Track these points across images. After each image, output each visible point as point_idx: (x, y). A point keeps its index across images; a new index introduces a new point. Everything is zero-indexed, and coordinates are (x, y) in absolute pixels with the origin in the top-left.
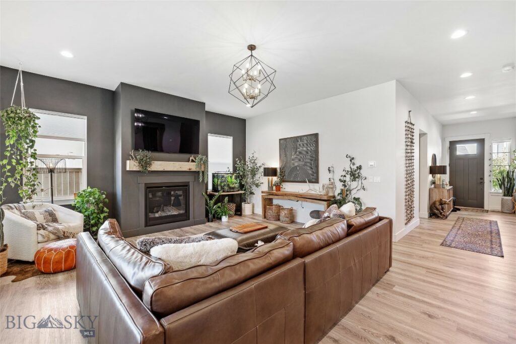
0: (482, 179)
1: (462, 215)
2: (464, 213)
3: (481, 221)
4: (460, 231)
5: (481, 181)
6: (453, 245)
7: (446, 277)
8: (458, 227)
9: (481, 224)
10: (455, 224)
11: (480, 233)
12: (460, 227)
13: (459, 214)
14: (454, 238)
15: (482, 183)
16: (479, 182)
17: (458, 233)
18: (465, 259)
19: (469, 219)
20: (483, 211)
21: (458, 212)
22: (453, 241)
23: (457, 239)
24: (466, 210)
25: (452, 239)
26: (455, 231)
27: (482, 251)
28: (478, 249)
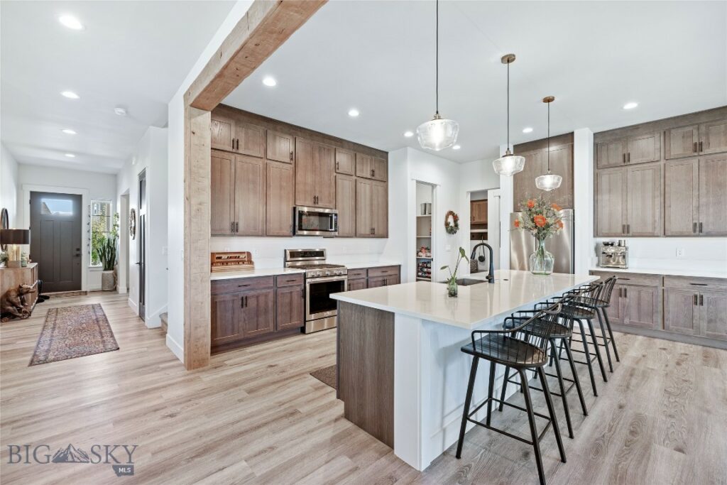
0: (79, 249)
1: (53, 304)
2: (55, 302)
3: (81, 308)
4: (56, 331)
5: (78, 252)
6: (51, 357)
7: (52, 418)
8: (52, 326)
9: (83, 312)
10: (46, 321)
11: (84, 325)
12: (55, 324)
13: (49, 305)
14: (50, 345)
15: (79, 256)
16: (75, 254)
17: (54, 334)
18: (73, 373)
19: (65, 309)
20: (81, 294)
21: (46, 302)
22: (48, 351)
23: (54, 346)
24: (57, 296)
25: (46, 348)
26: (48, 333)
27: (93, 350)
28: (88, 350)
